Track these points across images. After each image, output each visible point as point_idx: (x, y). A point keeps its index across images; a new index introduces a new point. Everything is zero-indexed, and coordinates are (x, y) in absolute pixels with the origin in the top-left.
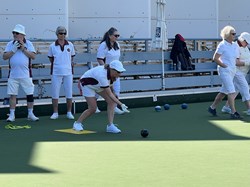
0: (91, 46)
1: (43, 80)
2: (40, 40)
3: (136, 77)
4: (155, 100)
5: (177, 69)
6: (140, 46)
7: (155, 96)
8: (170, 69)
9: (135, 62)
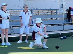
0: (33, 12)
1: (13, 27)
2: (11, 10)
3: (52, 25)
4: (60, 35)
5: (70, 22)
6: (54, 12)
7: (60, 33)
8: (67, 22)
9: (52, 19)
